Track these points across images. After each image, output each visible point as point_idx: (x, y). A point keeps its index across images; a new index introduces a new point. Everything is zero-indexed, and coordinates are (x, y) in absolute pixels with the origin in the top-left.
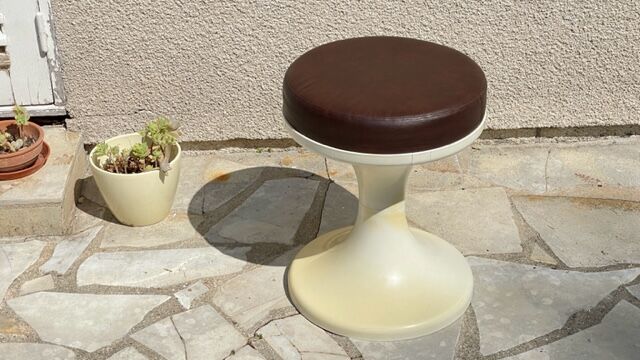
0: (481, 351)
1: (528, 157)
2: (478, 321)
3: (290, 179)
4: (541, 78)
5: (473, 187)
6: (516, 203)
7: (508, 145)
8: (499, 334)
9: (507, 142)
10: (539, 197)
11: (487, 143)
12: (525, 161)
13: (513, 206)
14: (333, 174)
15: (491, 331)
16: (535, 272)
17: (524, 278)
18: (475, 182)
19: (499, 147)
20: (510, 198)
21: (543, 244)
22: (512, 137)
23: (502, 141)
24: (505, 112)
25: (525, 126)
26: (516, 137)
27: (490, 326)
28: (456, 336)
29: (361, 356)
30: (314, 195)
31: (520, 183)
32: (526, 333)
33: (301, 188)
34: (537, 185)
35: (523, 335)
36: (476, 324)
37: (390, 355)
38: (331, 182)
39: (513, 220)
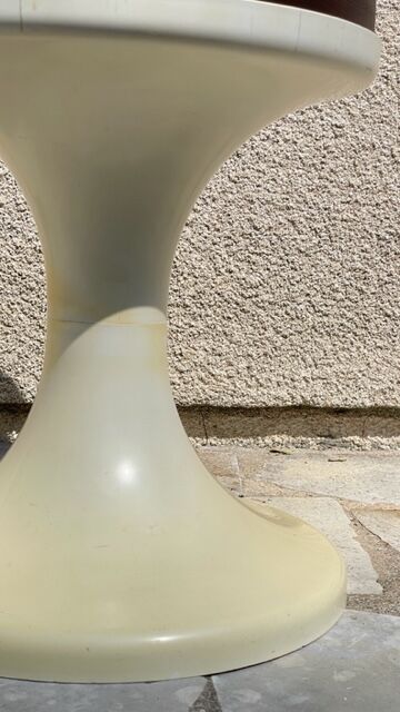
1: (388, 466)
5: (262, 495)
6: (365, 519)
7: (345, 451)
9: (345, 445)
11: (303, 446)
12: (382, 470)
13: (356, 523)
18: (271, 489)
19: (328, 452)
20: (350, 513)
22: (354, 433)
23: (332, 441)
24: (337, 367)
25: (380, 401)
26: (363, 435)
31: (374, 494)
39: (358, 543)
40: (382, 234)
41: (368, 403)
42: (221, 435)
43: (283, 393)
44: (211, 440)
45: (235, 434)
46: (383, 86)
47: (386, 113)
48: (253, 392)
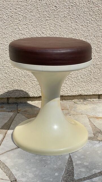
0: (74, 177)
1: (95, 105)
2: (74, 164)
3: (2, 112)
4: (99, 75)
5: (74, 115)
6: (91, 120)
7: (88, 102)
8: (83, 170)
9: (87, 101)
10: (100, 118)
11: (80, 101)
12: (94, 107)
13: (90, 121)
14: (19, 111)
15: (80, 168)
16: (100, 144)
17: (95, 146)
18: (75, 113)
19: (84, 102)
20: (89, 118)
22: (89, 99)
23: (85, 100)
24: (86, 88)
25: (94, 93)
26: (91, 99)
27: (79, 166)
28: (63, 170)
29: (16, 180)
30: (10, 117)
31: (93, 113)
32: (96, 169)
33: (6, 115)
34: (99, 114)
35: (94, 170)
36: (73, 165)
37: (30, 179)
38: (18, 113)
39: (90, 126)
40: (94, 64)
41: (92, 94)
42: (65, 100)
43: (76, 93)
44: (63, 101)
45: (68, 100)
46: (94, 38)
47: (94, 42)
48: (71, 93)
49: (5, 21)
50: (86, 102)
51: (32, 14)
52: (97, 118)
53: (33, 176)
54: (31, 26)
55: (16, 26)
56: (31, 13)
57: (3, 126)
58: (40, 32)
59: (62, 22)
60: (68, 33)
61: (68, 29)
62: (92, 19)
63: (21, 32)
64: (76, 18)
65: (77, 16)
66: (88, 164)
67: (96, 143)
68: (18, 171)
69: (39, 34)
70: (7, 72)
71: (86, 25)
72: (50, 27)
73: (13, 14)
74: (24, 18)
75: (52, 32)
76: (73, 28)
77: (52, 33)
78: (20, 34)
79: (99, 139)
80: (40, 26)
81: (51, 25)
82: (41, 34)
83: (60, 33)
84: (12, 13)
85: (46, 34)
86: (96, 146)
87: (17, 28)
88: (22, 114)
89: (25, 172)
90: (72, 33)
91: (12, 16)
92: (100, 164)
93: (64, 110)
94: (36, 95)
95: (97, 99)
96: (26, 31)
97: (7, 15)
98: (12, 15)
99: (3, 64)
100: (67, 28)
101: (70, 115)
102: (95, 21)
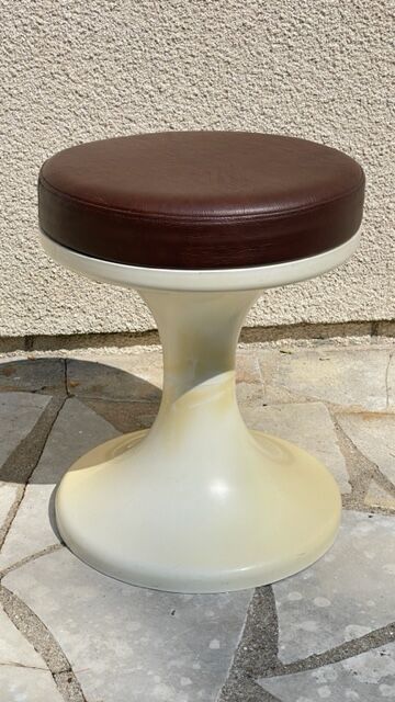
0: (279, 656)
1: (360, 362)
2: (277, 604)
3: (8, 394)
4: (376, 247)
5: (278, 402)
6: (343, 423)
7: (331, 348)
8: (311, 626)
9: (331, 343)
10: (378, 415)
11: (302, 345)
12: (356, 368)
13: (338, 427)
14: (73, 386)
15: (298, 620)
16: (372, 523)
17: (354, 533)
18: (283, 395)
19: (320, 350)
20: (333, 417)
21: (382, 480)
22: (338, 335)
23: (322, 341)
24: (326, 297)
25: (354, 317)
26: (344, 335)
27: (297, 612)
28: (239, 630)
29: (71, 670)
30: (40, 414)
31: (349, 396)
32: (356, 623)
33: (22, 406)
34: (374, 399)
35: (351, 626)
36: (274, 609)
37: (121, 665)
38: (70, 396)
39: (338, 447)
41: (347, 320)
43: (289, 317)
45: (256, 340)
46: (358, 106)
47: (359, 125)
48: (268, 317)
49: (11, 46)
50: (325, 348)
51: (117, 16)
52: (366, 416)
53: (132, 652)
54: (112, 64)
55: (55, 66)
56: (113, 14)
57: (14, 453)
58: (151, 87)
59: (234, 46)
60: (256, 88)
61: (259, 76)
62: (353, 34)
63: (73, 87)
64: (289, 31)
65: (293, 25)
66: (329, 603)
67: (358, 521)
68: (75, 633)
69: (147, 96)
70: (23, 240)
71: (329, 58)
72: (188, 66)
73: (41, 17)
74: (84, 33)
75: (194, 88)
76: (278, 70)
77: (196, 91)
78: (70, 96)
79: (369, 501)
80: (149, 64)
81: (190, 60)
82: (152, 93)
83: (227, 92)
84: (40, 13)
85: (172, 95)
86: (360, 531)
87: (61, 72)
88: (83, 400)
89: (103, 636)
90: (273, 91)
91: (40, 27)
92: (371, 603)
93: (243, 383)
94: (134, 327)
95: (369, 336)
96: (96, 85)
97: (18, 22)
98: (40, 21)
99: (9, 209)
100: (255, 70)
101: (263, 402)
102: (361, 43)
